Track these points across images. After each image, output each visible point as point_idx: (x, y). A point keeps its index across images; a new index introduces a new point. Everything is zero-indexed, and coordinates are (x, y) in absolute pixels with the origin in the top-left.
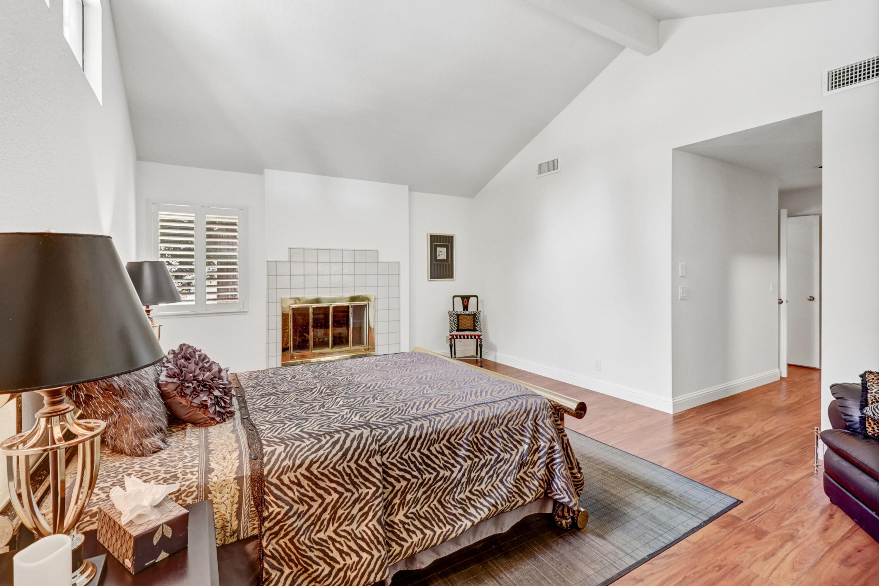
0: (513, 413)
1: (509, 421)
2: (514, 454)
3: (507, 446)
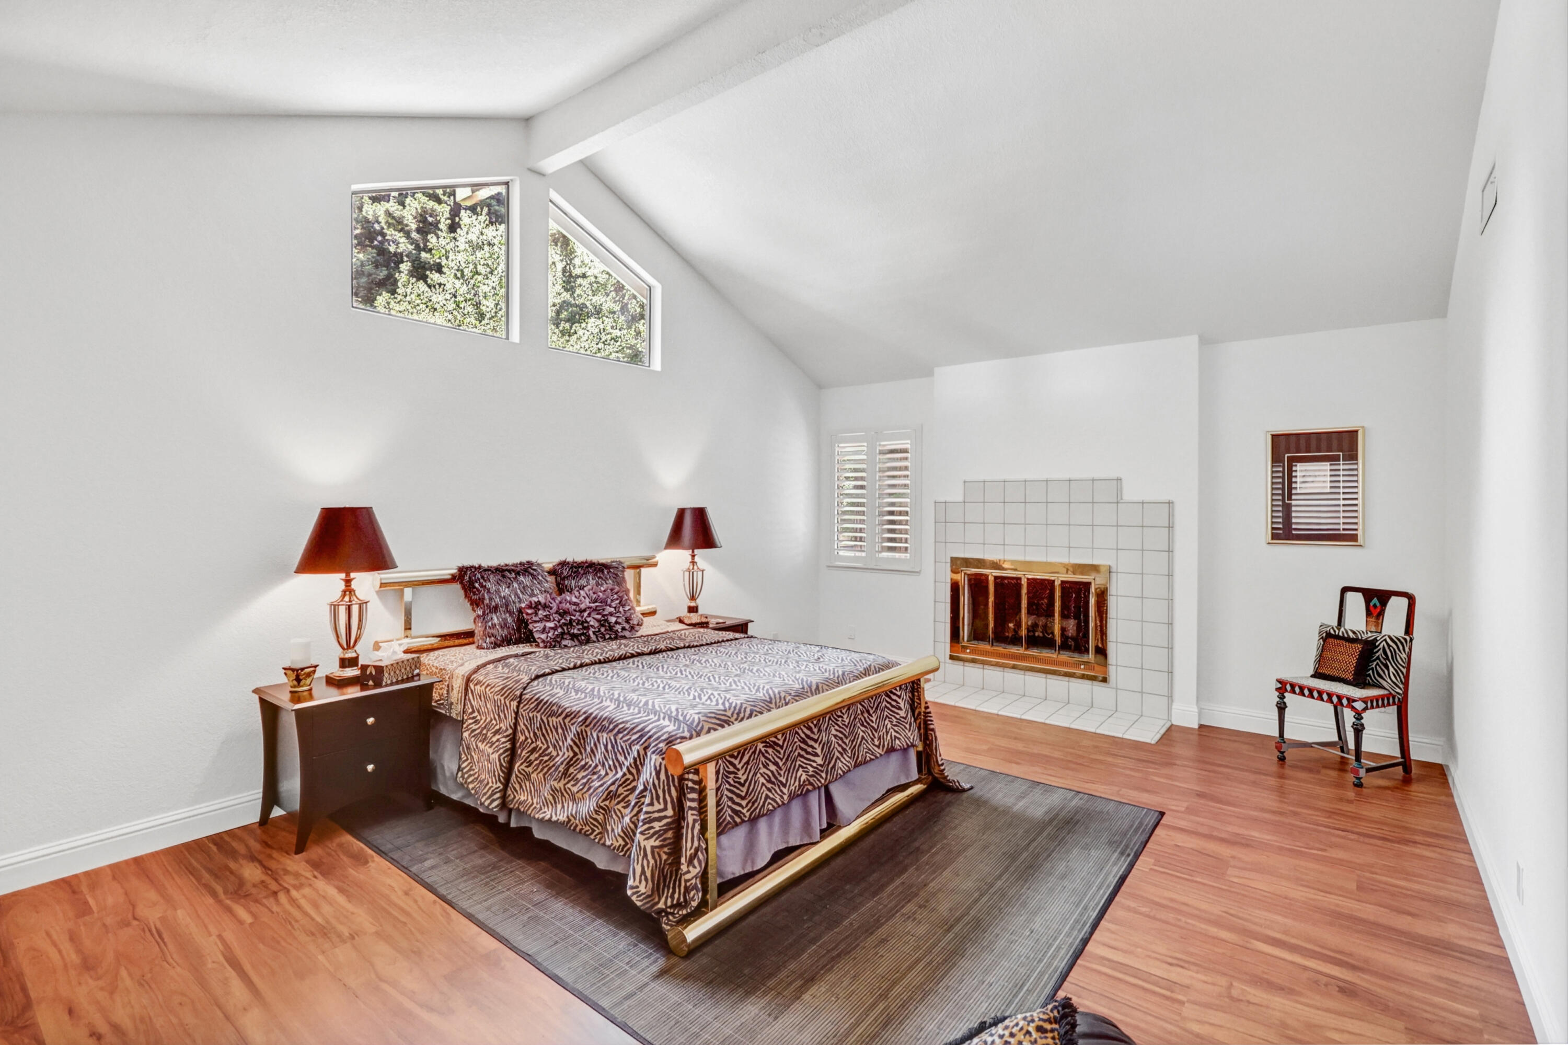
0: (627, 726)
1: (619, 732)
2: (610, 776)
3: (607, 760)
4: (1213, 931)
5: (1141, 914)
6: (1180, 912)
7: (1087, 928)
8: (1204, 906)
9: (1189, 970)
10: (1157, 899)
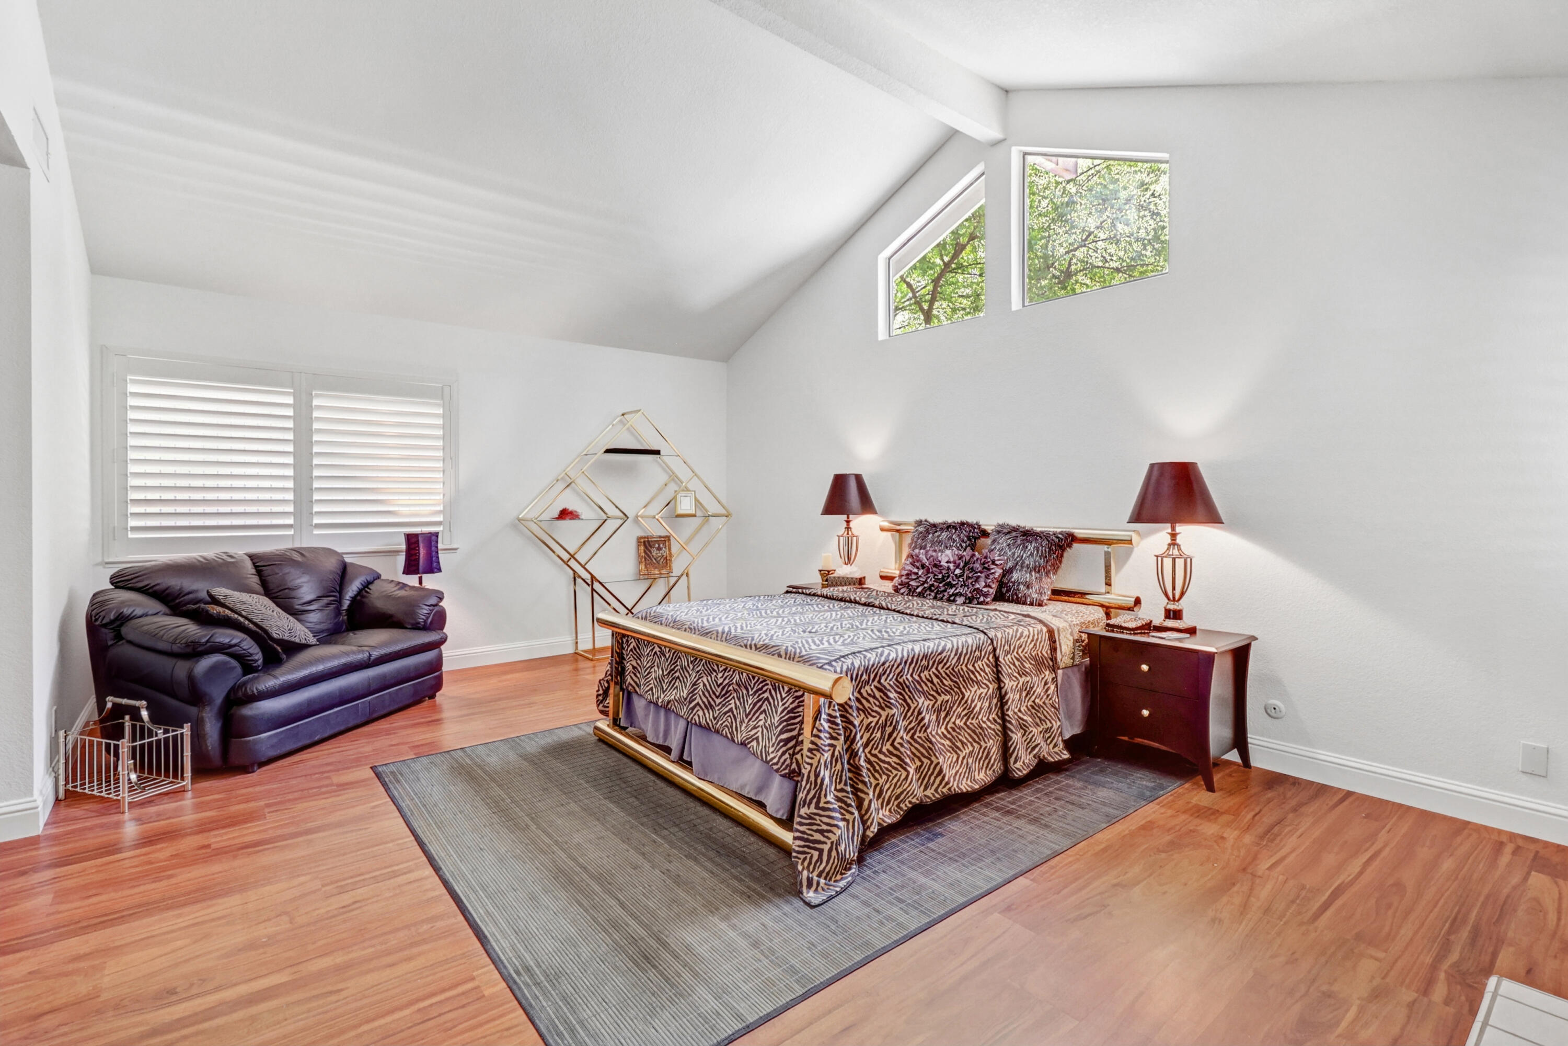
4: (340, 958)
5: (423, 921)
6: (388, 953)
7: (448, 876)
8: (371, 979)
9: (336, 909)
10: (425, 947)
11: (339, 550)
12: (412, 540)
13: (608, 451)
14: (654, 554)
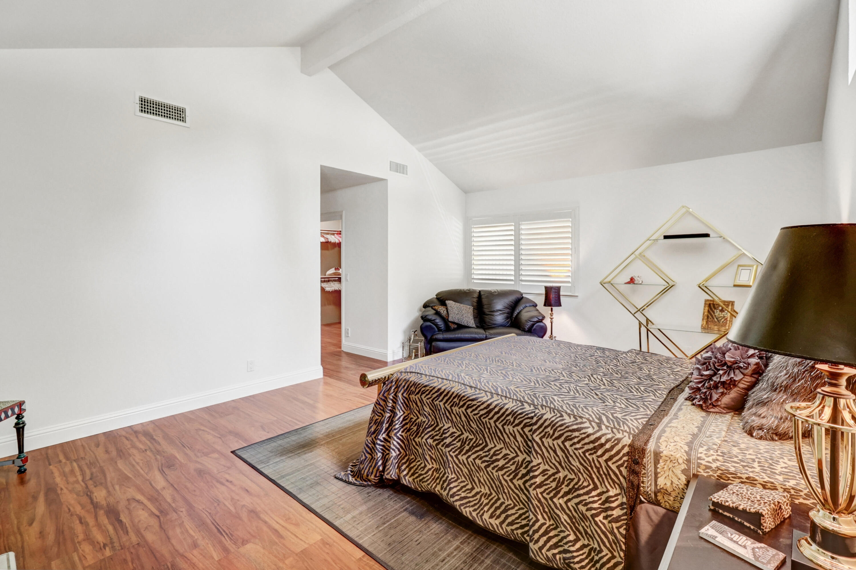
11: (522, 292)
12: (548, 290)
13: (666, 237)
14: (716, 314)
